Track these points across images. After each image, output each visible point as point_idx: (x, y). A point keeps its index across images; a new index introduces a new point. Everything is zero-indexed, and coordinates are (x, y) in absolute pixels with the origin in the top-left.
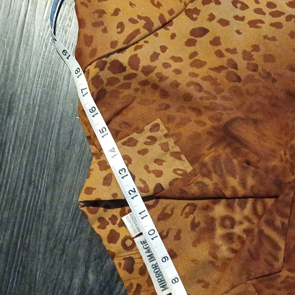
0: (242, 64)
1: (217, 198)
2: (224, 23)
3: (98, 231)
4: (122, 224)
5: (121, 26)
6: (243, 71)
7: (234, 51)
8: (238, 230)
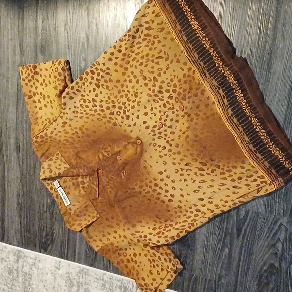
0: (80, 132)
1: (78, 176)
2: (71, 120)
3: (47, 187)
4: (54, 185)
5: (43, 122)
6: (80, 135)
7: (76, 128)
8: (85, 185)
